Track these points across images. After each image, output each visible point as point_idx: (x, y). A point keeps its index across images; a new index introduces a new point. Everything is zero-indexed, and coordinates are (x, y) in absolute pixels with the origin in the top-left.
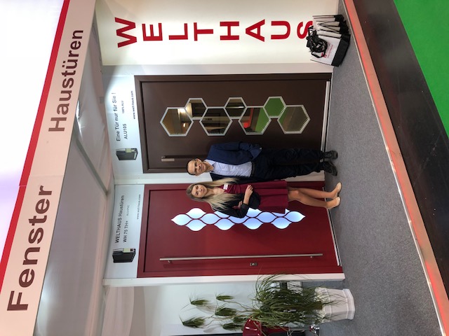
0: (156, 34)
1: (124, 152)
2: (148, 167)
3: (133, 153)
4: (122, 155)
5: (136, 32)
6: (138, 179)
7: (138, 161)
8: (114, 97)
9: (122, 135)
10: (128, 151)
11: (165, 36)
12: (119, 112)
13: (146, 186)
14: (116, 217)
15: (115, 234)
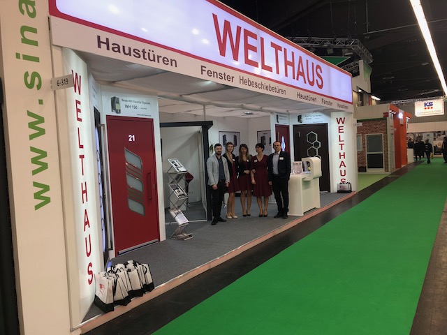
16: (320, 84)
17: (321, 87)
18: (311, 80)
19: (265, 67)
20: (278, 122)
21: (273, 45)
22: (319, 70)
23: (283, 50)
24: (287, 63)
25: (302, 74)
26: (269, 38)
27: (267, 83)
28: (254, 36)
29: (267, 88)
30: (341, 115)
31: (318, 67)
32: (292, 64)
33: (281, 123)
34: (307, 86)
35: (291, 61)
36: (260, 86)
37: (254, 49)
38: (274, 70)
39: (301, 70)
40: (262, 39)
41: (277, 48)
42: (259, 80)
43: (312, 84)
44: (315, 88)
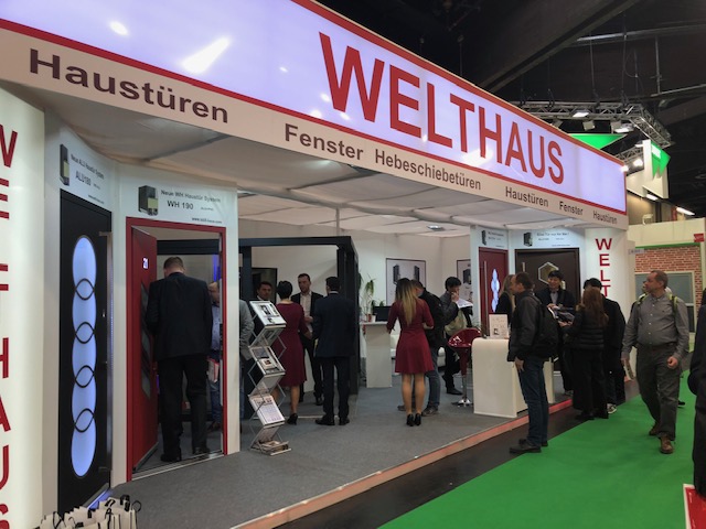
0: (604, 262)
4: (527, 237)
5: (604, 250)
6: (512, 246)
7: (523, 246)
9: (541, 237)
11: (603, 268)
16: (557, 174)
17: (559, 180)
18: (538, 167)
19: (434, 137)
20: (484, 242)
21: (454, 99)
22: (554, 151)
23: (477, 109)
24: (484, 133)
25: (519, 155)
26: (445, 87)
27: (439, 166)
28: (415, 81)
29: (438, 175)
30: (605, 234)
31: (553, 145)
32: (497, 136)
33: (492, 244)
34: (530, 178)
35: (494, 130)
36: (421, 170)
37: (413, 104)
38: (457, 143)
39: (515, 148)
40: (431, 88)
41: (465, 106)
42: (419, 160)
43: (539, 174)
44: (546, 182)
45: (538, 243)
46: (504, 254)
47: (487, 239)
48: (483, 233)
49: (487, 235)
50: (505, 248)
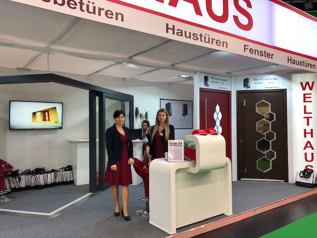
1: (248, 82)
2: (239, 93)
3: (247, 86)
6: (234, 87)
8: (276, 79)
9: (257, 82)
10: (248, 84)
12: (269, 81)
13: (230, 92)
14: (220, 78)
15: (214, 77)
45: (254, 86)
46: (228, 94)
47: (209, 82)
48: (206, 79)
49: (210, 80)
50: (229, 90)
